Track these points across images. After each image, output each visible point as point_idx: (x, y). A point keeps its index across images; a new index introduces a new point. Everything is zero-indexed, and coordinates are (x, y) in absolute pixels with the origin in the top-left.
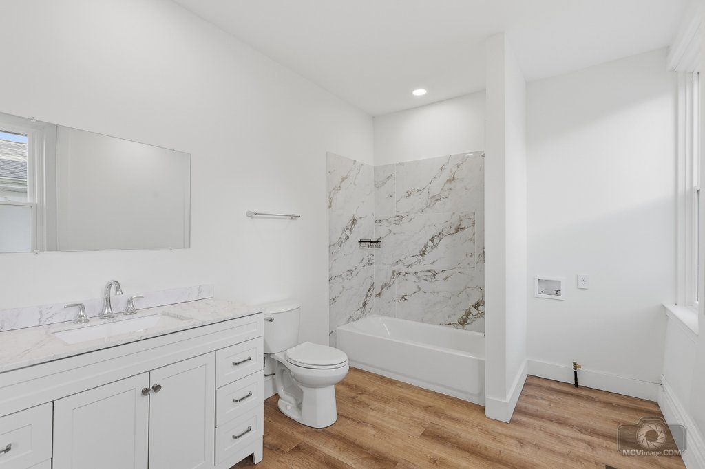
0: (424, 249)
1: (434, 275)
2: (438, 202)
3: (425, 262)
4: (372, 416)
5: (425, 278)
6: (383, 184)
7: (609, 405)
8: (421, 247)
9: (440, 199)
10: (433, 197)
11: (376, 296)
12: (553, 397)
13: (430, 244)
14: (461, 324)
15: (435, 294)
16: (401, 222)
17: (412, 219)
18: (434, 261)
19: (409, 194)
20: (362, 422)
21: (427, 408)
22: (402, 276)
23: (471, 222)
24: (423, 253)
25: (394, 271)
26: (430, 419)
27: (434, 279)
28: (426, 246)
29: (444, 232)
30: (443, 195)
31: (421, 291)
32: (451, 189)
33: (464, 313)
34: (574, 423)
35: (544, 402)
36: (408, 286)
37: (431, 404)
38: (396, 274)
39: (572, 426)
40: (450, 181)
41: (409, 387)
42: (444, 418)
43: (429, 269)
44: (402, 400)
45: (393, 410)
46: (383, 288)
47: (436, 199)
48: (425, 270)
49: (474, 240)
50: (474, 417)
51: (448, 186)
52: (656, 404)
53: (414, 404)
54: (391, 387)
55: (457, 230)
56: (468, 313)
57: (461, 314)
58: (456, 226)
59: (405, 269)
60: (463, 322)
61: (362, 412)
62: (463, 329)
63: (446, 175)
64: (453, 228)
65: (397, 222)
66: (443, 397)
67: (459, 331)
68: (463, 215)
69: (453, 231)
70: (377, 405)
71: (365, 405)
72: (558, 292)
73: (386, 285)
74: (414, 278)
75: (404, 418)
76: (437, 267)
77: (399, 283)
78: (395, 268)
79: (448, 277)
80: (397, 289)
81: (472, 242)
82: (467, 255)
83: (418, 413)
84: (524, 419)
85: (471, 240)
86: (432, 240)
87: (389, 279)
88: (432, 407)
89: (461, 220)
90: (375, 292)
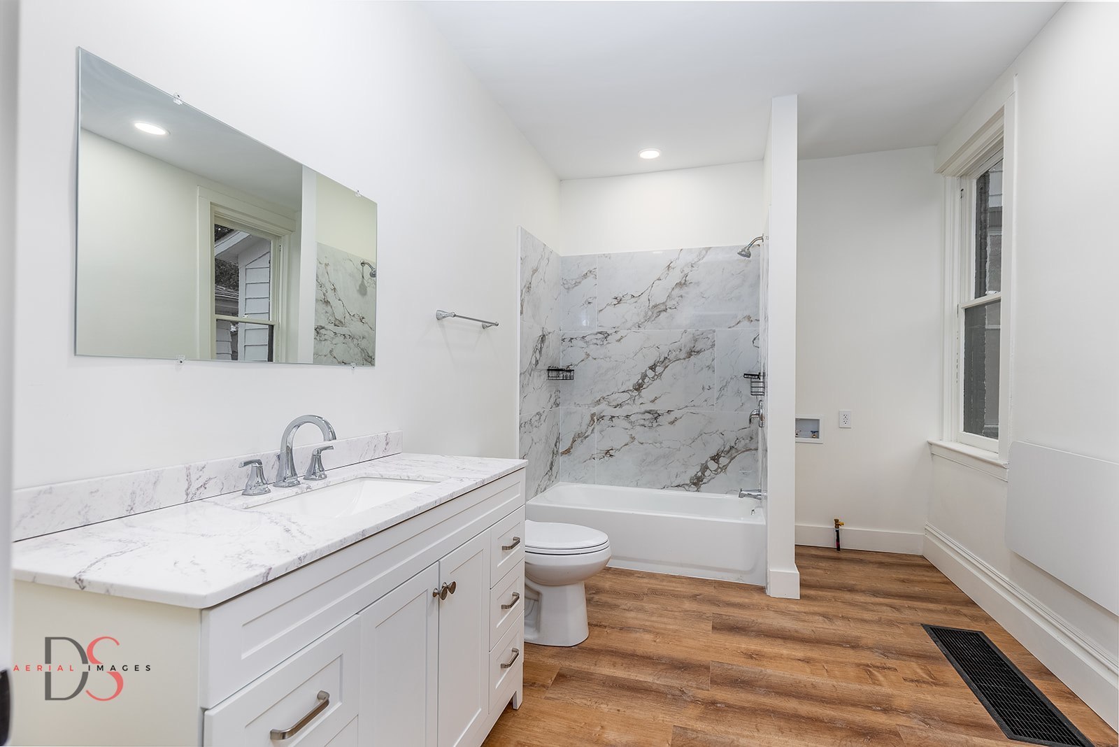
0: (640, 381)
1: (656, 418)
2: (663, 314)
3: (641, 401)
4: (632, 618)
5: (642, 422)
6: (577, 284)
7: (881, 564)
8: (636, 378)
9: (665, 310)
10: (655, 306)
11: (563, 453)
12: (823, 564)
13: (651, 374)
14: (694, 484)
15: (658, 445)
16: (605, 342)
17: (622, 337)
18: (656, 398)
19: (619, 301)
20: (625, 629)
21: (694, 597)
22: (606, 421)
23: (709, 343)
24: (639, 387)
25: (593, 415)
26: (709, 610)
27: (655, 424)
28: (644, 376)
29: (672, 357)
30: (670, 304)
31: (636, 442)
32: (681, 296)
33: (698, 468)
34: (863, 588)
35: (818, 571)
36: (616, 436)
37: (697, 592)
38: (596, 419)
39: (863, 592)
40: (680, 285)
41: (652, 576)
42: (725, 606)
43: (648, 409)
44: (654, 592)
45: (655, 606)
46: (574, 441)
47: (659, 310)
48: (643, 410)
49: (713, 367)
50: (756, 598)
51: (677, 292)
52: (923, 557)
53: (677, 596)
54: (629, 579)
55: (690, 354)
56: (705, 468)
57: (694, 471)
58: (688, 349)
59: (609, 411)
60: (697, 482)
61: (615, 615)
62: (698, 491)
63: (676, 277)
64: (684, 351)
65: (598, 342)
66: (704, 582)
67: (691, 495)
68: (699, 333)
69: (683, 355)
70: (631, 603)
71: (614, 607)
72: (815, 434)
73: (581, 436)
74: (625, 424)
75: (676, 613)
76: (659, 407)
77: (601, 432)
78: (595, 410)
79: (676, 419)
80: (597, 442)
81: (711, 371)
82: (703, 388)
83: (687, 605)
84: (812, 592)
85: (709, 367)
86: (653, 368)
87: (584, 427)
88: (700, 594)
89: (696, 341)
90: (562, 447)
